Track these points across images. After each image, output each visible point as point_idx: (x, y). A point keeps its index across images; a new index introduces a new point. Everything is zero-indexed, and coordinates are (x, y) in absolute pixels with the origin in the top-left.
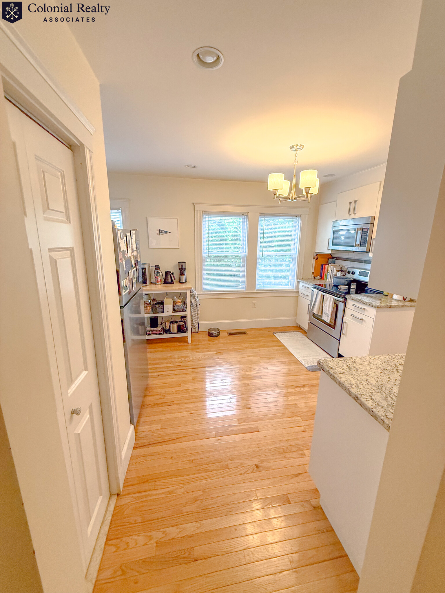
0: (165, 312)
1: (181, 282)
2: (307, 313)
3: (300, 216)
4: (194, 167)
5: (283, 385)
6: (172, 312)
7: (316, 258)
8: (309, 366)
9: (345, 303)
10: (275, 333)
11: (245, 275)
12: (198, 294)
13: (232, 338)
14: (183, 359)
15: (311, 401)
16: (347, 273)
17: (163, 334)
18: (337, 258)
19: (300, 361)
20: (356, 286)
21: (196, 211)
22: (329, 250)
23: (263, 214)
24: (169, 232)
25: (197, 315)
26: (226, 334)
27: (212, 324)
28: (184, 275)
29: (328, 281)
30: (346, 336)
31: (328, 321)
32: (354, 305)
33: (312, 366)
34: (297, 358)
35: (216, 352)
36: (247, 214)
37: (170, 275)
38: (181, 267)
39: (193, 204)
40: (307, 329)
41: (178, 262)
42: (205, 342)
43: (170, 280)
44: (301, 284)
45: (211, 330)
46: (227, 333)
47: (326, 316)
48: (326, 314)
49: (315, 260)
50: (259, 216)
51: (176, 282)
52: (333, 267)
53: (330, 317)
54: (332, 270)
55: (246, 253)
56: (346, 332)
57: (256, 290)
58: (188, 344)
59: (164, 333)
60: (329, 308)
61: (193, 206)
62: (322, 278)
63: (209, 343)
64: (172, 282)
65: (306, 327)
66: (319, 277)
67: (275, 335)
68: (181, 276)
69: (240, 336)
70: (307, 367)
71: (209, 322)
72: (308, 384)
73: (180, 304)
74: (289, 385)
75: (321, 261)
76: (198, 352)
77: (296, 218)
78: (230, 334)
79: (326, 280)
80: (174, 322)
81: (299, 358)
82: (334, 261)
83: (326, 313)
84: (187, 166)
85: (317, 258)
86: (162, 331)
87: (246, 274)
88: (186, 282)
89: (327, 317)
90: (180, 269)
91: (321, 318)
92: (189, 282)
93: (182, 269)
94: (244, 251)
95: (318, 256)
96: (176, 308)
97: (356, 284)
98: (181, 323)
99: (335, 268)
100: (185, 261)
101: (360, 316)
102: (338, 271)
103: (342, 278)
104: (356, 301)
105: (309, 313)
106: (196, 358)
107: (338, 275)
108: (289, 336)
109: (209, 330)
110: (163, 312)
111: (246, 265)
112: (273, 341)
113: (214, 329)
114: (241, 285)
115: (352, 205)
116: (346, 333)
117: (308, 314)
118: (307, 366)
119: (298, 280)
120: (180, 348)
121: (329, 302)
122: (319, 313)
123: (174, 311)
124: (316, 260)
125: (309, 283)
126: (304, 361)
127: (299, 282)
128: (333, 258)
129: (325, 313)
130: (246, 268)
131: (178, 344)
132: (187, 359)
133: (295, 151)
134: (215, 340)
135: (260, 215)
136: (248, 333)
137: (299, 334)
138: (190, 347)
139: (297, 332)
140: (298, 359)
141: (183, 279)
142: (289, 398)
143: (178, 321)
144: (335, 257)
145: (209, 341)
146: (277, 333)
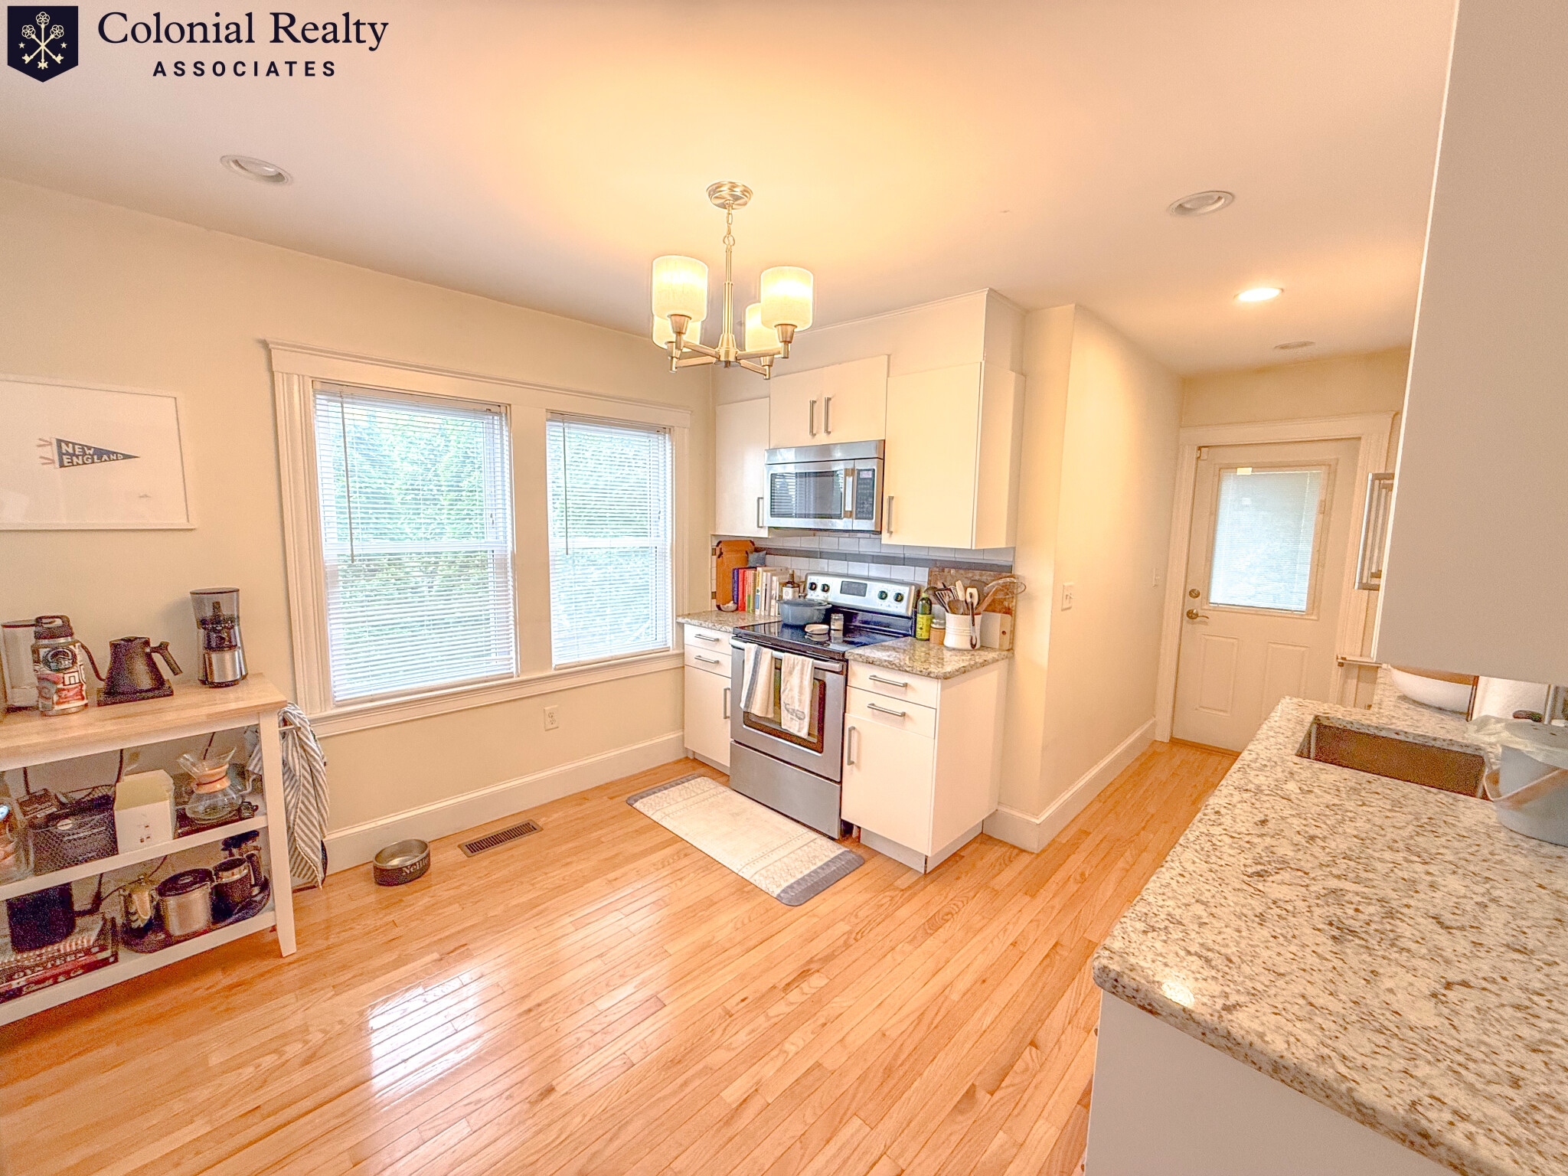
0: (121, 845)
1: (216, 680)
2: (723, 716)
3: (667, 430)
4: (278, 178)
5: (743, 1000)
6: (171, 835)
7: (718, 553)
8: (783, 891)
9: (845, 673)
10: (636, 801)
11: (512, 618)
12: (312, 721)
13: (485, 863)
14: (268, 1061)
15: (854, 1023)
16: (809, 591)
17: (116, 960)
18: (769, 551)
19: (751, 881)
20: (842, 623)
21: (278, 377)
22: (762, 530)
23: (561, 416)
24: (126, 457)
25: (319, 811)
26: (455, 855)
27: (386, 827)
28: (232, 647)
29: (760, 615)
30: (858, 767)
31: (803, 734)
32: (874, 678)
33: (791, 887)
34: (736, 871)
35: (436, 956)
36: (503, 409)
37: (149, 656)
38: (209, 613)
39: (265, 344)
40: (729, 765)
41: (192, 593)
42: (371, 922)
43: (145, 681)
44: (691, 631)
45: (385, 854)
46: (459, 846)
47: (792, 719)
48: (793, 712)
49: (715, 557)
50: (548, 420)
51: (185, 683)
52: (769, 574)
53: (807, 719)
54: (764, 582)
55: (510, 544)
56: (859, 757)
57: (553, 666)
58: (281, 961)
59: (121, 955)
60: (801, 693)
61: (263, 353)
62: (740, 608)
63: (390, 918)
64: (160, 688)
65: (722, 757)
66: (731, 605)
67: (637, 805)
68: (214, 656)
69: (517, 846)
70: (779, 895)
71: (373, 825)
72: (811, 961)
73: (218, 786)
74: (764, 990)
75: (732, 559)
76: (348, 985)
77: (656, 436)
78: (475, 847)
79: (754, 611)
80: (188, 880)
81: (744, 870)
82: (764, 559)
83: (794, 710)
84: (236, 162)
85: (721, 553)
86: (103, 949)
87: (515, 617)
88: (244, 677)
89: (797, 722)
90: (203, 622)
91: (778, 728)
92: (260, 675)
93: (217, 620)
94: (501, 538)
95: (723, 546)
96: (196, 809)
97: (841, 616)
98: (225, 874)
99: (774, 578)
100: (236, 587)
101: (899, 707)
102: (785, 584)
103: (798, 605)
104: (879, 665)
105: (728, 714)
106: (341, 1022)
107: (784, 597)
108: (679, 800)
109: (377, 857)
110: (112, 849)
111: (511, 583)
112: (639, 832)
113: (403, 849)
114: (493, 656)
115: (820, 408)
116: (858, 762)
117: (726, 717)
118: (777, 891)
119: (680, 620)
120: (239, 999)
121: (799, 675)
122: (767, 712)
123: (185, 823)
124: (719, 557)
125: (719, 627)
126: (762, 875)
127: (683, 624)
128: (757, 550)
129: (788, 710)
130: (514, 596)
131: (220, 979)
132: (294, 1049)
133: (723, 206)
134: (415, 899)
135: (549, 416)
136: (540, 823)
137: (704, 785)
138: (291, 975)
139: (699, 780)
140: (740, 874)
141: (226, 664)
142: (787, 1046)
143: (210, 867)
144: (765, 549)
145: (388, 906)
146: (642, 798)
